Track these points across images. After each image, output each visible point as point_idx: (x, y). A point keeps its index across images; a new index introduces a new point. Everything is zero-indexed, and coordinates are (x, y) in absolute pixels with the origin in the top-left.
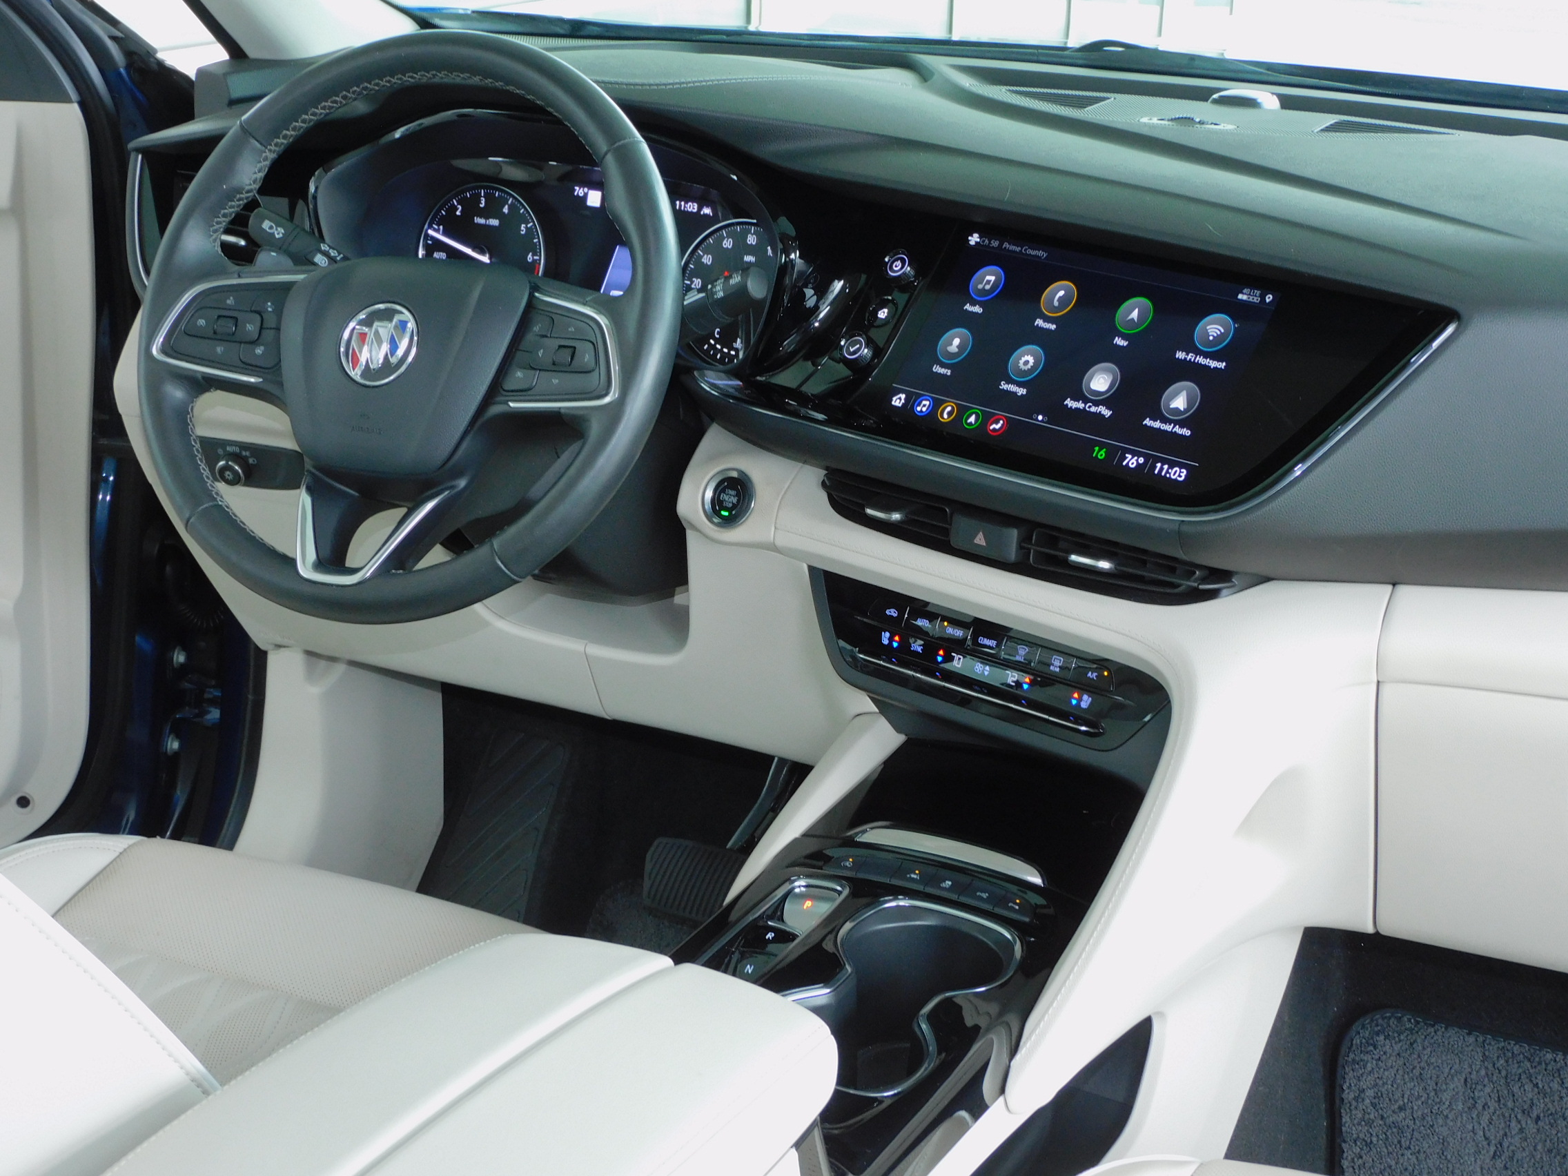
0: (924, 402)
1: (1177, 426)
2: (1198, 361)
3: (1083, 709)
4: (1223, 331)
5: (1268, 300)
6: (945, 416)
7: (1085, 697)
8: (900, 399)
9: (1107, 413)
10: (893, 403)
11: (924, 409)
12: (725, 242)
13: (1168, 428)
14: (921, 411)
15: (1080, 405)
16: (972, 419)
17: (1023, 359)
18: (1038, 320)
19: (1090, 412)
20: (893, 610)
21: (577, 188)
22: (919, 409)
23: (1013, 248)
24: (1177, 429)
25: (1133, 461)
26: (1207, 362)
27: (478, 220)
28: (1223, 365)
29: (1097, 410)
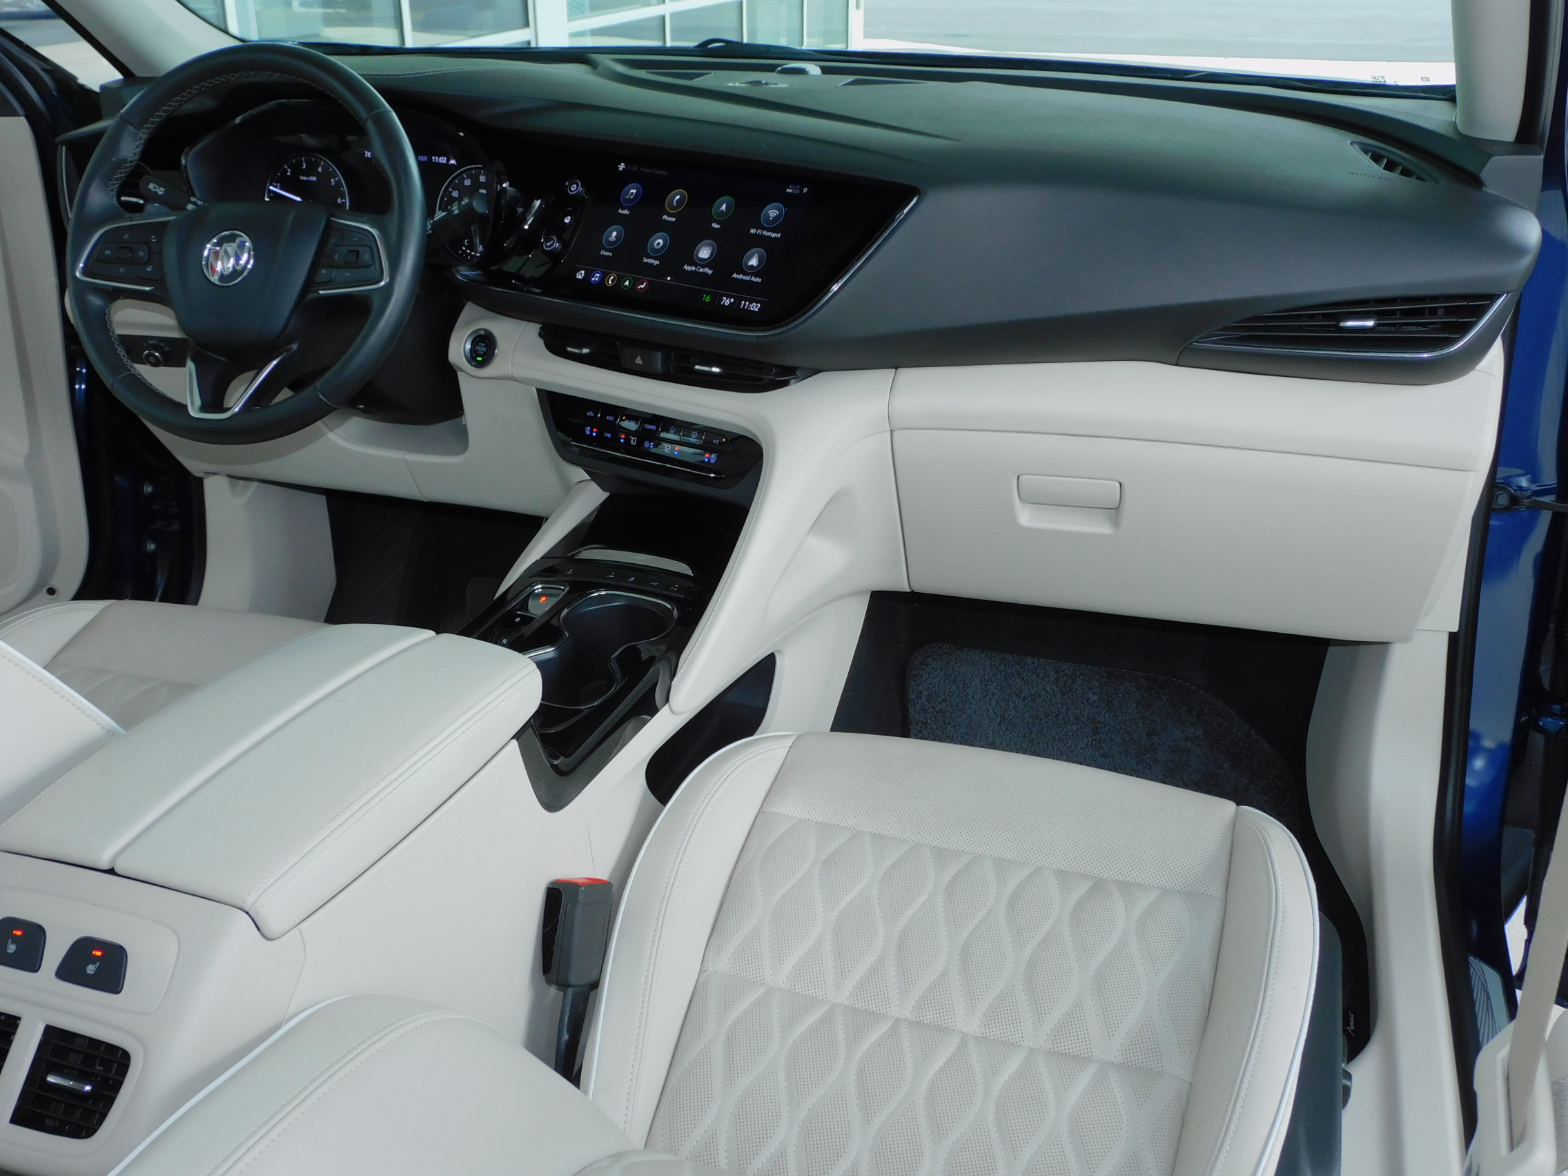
0: (596, 275)
1: (753, 277)
2: (764, 234)
3: (712, 463)
4: (778, 213)
5: (805, 191)
6: (610, 282)
7: (713, 456)
8: (581, 274)
9: (710, 272)
10: (577, 277)
11: (597, 279)
12: (465, 181)
13: (747, 278)
14: (595, 281)
15: (693, 268)
16: (627, 283)
17: (657, 242)
18: (664, 216)
19: (699, 272)
20: (591, 412)
21: (366, 152)
22: (593, 279)
23: (645, 170)
24: (753, 279)
25: (728, 301)
26: (769, 234)
27: (302, 178)
28: (779, 235)
29: (703, 270)
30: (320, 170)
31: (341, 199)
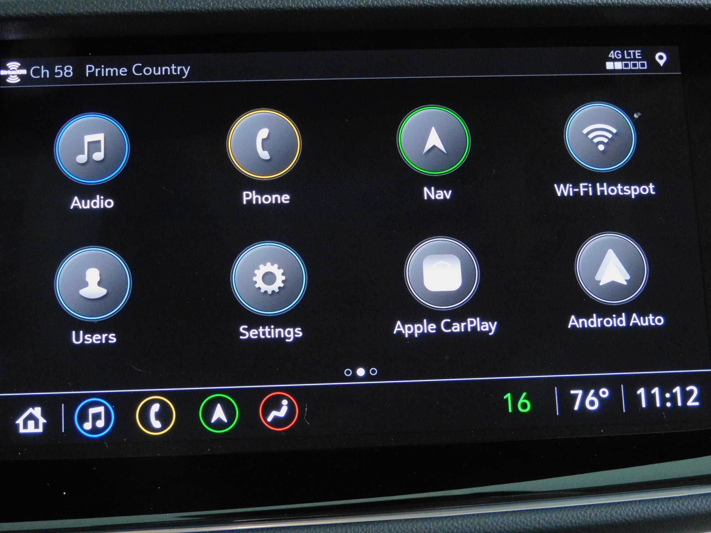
0: (92, 411)
1: (634, 315)
2: (602, 192)
4: (614, 131)
5: (662, 62)
6: (157, 424)
8: (31, 417)
9: (489, 327)
10: (22, 430)
11: (100, 424)
13: (620, 321)
14: (95, 430)
16: (219, 413)
17: (259, 274)
18: (245, 193)
19: (452, 334)
22: (88, 426)
23: (107, 71)
24: (635, 319)
25: (590, 397)
26: (618, 190)
28: (650, 189)
29: (466, 327)
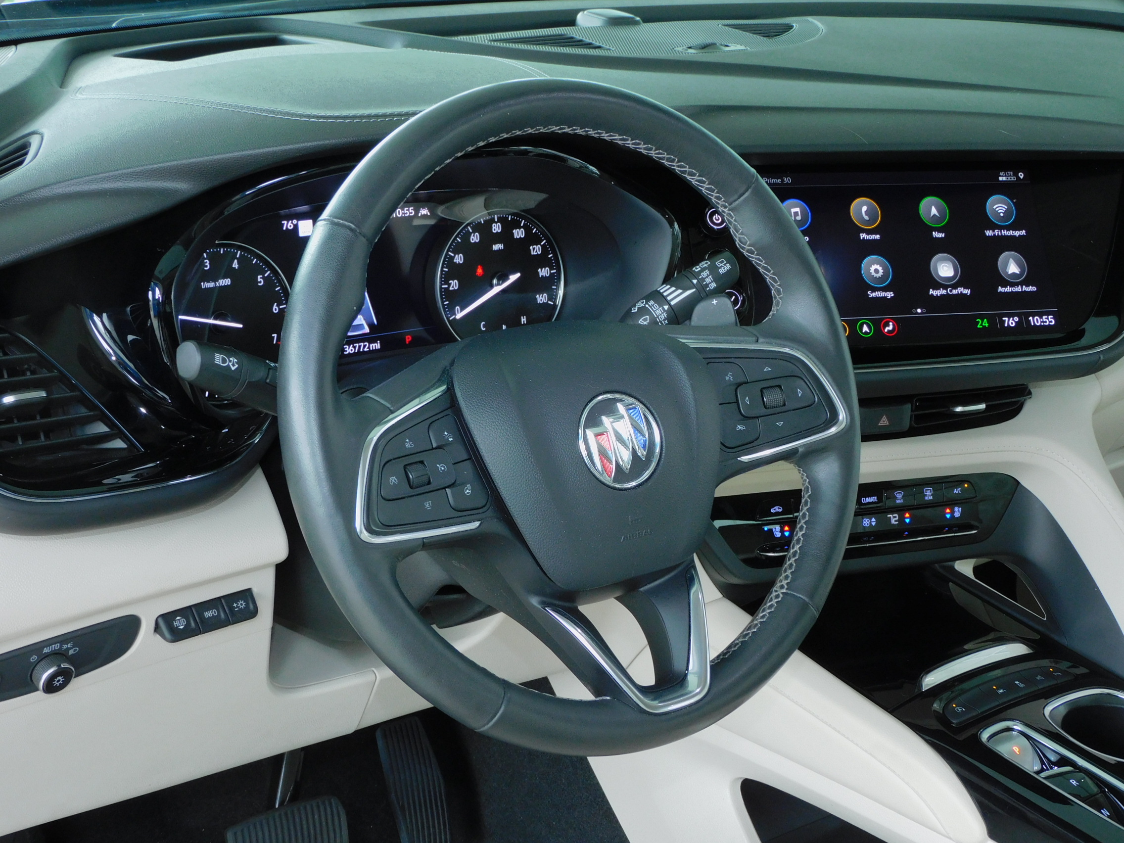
1: (1024, 286)
2: (1004, 234)
3: (957, 518)
4: (1006, 207)
5: (1022, 177)
7: (956, 509)
9: (967, 292)
12: (472, 237)
13: (1018, 289)
15: (942, 292)
16: (865, 329)
17: (872, 269)
18: (861, 234)
19: (953, 295)
20: (776, 508)
21: (285, 222)
24: (1024, 288)
25: (1011, 321)
26: (1011, 233)
27: (206, 285)
28: (1023, 232)
29: (958, 291)
30: (235, 265)
31: (278, 306)
